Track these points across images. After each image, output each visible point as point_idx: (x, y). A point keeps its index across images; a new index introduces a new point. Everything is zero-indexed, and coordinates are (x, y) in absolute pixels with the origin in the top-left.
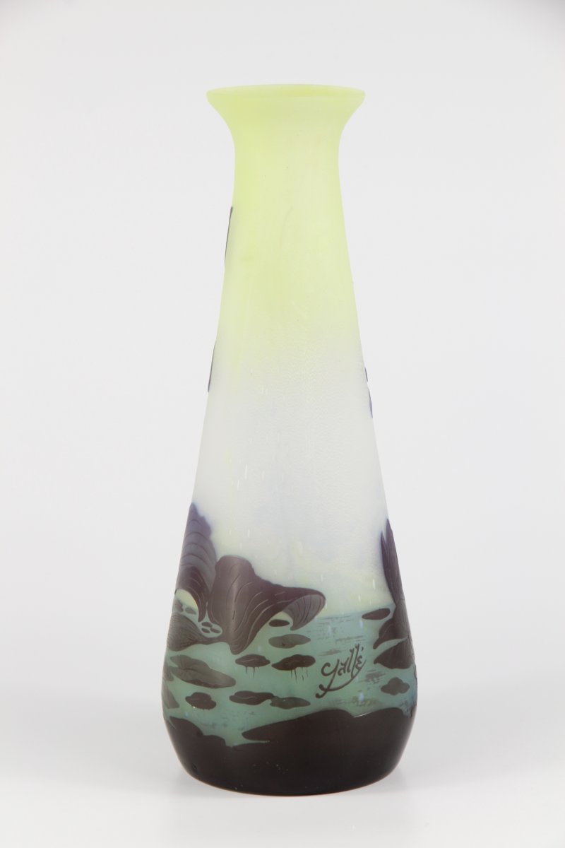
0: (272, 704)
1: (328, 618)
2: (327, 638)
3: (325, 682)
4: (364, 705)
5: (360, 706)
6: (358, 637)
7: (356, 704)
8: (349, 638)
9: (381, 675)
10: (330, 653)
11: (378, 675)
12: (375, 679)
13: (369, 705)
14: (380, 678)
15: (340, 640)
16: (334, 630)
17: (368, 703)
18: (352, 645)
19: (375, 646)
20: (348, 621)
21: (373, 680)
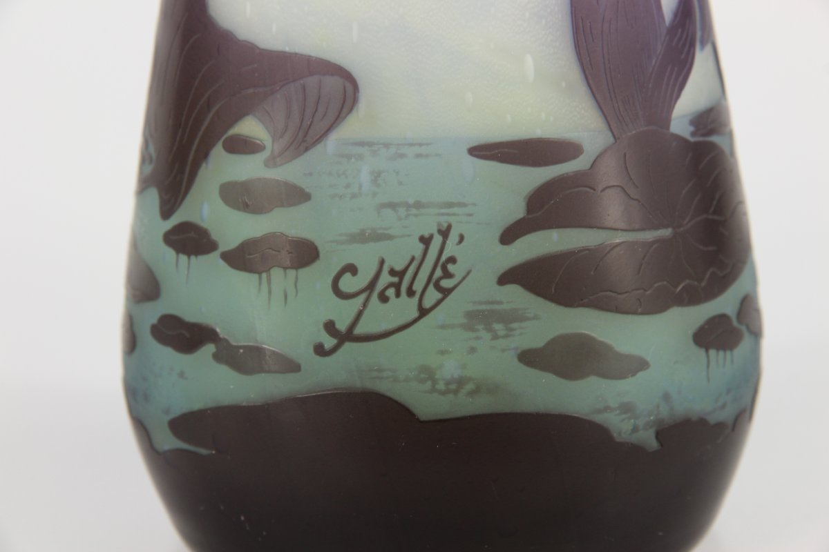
0: (217, 357)
1: (362, 144)
2: (354, 196)
3: (343, 313)
4: (456, 392)
5: (443, 393)
6: (450, 205)
7: (429, 384)
8: (418, 205)
9: (523, 319)
10: (362, 237)
11: (510, 318)
12: (499, 327)
13: (472, 393)
14: (515, 325)
15: (392, 206)
16: (376, 176)
17: (470, 387)
18: (429, 226)
19: (509, 235)
20: (418, 156)
21: (489, 329)
